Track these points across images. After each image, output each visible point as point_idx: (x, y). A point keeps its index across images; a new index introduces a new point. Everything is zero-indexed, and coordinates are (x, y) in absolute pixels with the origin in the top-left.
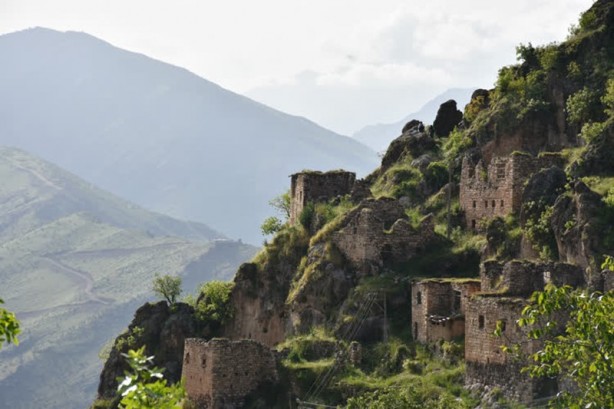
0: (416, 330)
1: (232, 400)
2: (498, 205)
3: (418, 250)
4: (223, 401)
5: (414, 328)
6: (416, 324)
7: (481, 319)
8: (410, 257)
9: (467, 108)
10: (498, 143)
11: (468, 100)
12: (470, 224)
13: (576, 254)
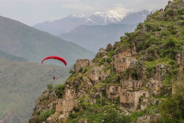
0: (108, 96)
1: (67, 112)
2: (123, 67)
3: (106, 78)
4: (66, 112)
5: (107, 95)
6: (108, 94)
7: (124, 94)
8: (104, 79)
9: (114, 45)
10: (122, 54)
11: (114, 44)
12: (117, 72)
13: (142, 79)
